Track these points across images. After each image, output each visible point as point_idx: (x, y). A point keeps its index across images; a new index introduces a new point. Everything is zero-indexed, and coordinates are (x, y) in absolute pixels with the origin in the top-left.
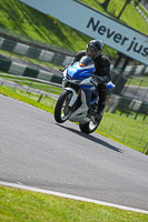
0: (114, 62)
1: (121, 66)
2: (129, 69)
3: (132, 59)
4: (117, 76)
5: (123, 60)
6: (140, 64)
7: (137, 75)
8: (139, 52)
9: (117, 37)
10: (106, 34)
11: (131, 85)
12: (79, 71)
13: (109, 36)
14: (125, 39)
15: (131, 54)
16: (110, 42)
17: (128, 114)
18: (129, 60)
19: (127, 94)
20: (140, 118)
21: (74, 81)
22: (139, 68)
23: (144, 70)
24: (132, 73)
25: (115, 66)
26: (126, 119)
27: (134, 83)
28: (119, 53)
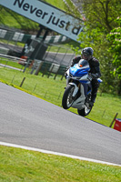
0: (36, 33)
1: (42, 36)
2: (48, 38)
3: (51, 31)
4: (39, 44)
5: (44, 31)
6: (58, 34)
7: (56, 44)
8: (56, 24)
9: (39, 13)
10: (29, 10)
11: (51, 51)
12: (79, 71)
13: (32, 12)
14: (45, 14)
15: (50, 26)
16: (33, 17)
17: (49, 75)
18: (48, 31)
19: (48, 59)
20: (58, 78)
21: (75, 78)
22: (57, 38)
23: (61, 39)
24: (51, 41)
25: (38, 36)
26: (47, 80)
27: (53, 50)
28: (41, 26)
